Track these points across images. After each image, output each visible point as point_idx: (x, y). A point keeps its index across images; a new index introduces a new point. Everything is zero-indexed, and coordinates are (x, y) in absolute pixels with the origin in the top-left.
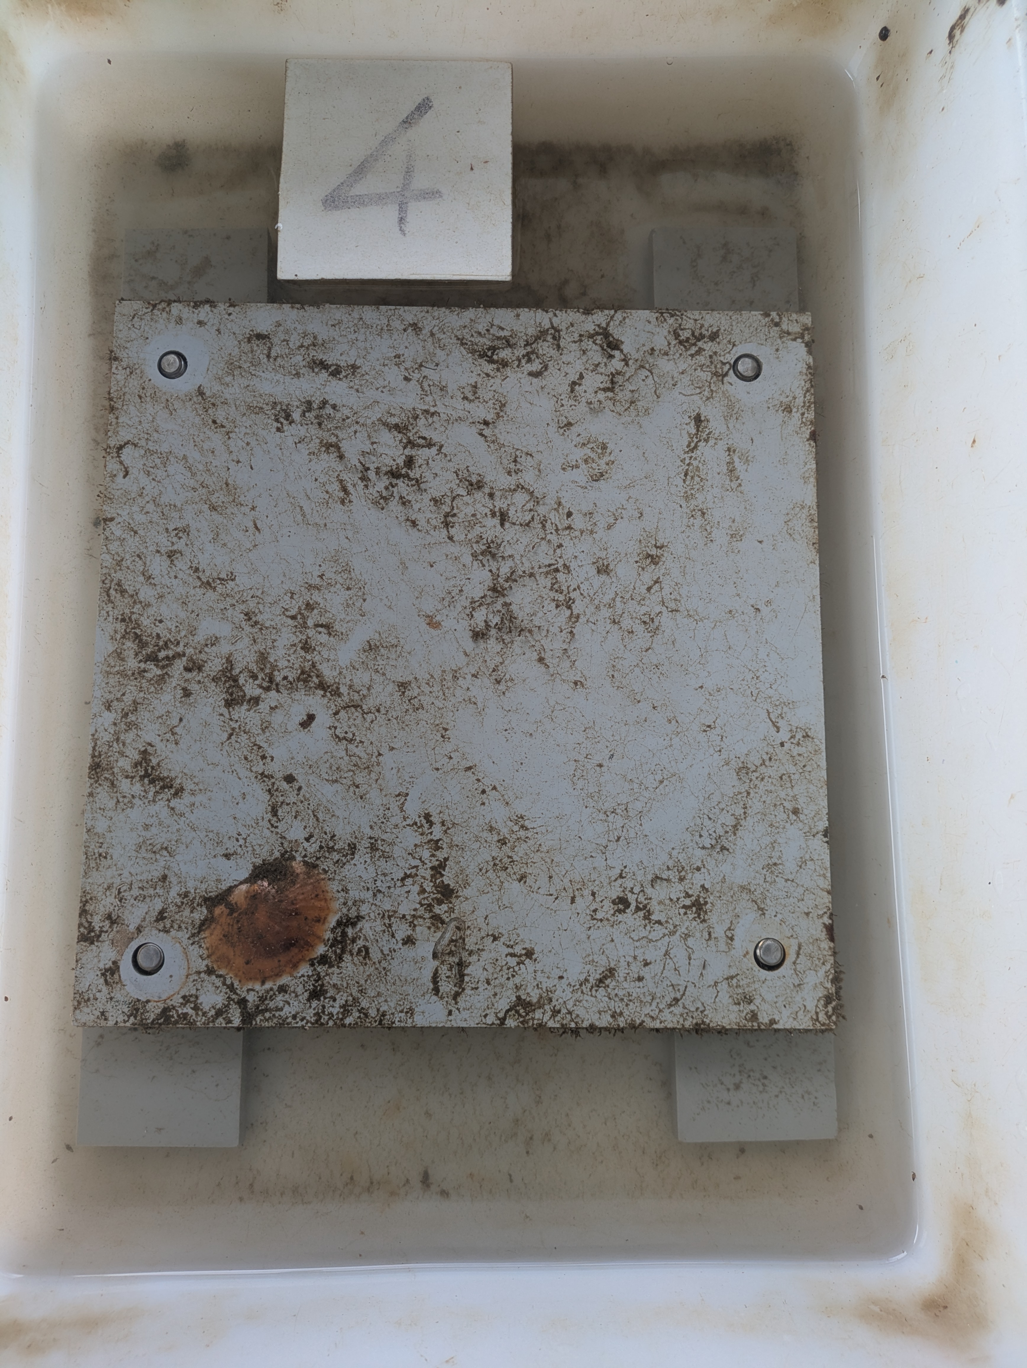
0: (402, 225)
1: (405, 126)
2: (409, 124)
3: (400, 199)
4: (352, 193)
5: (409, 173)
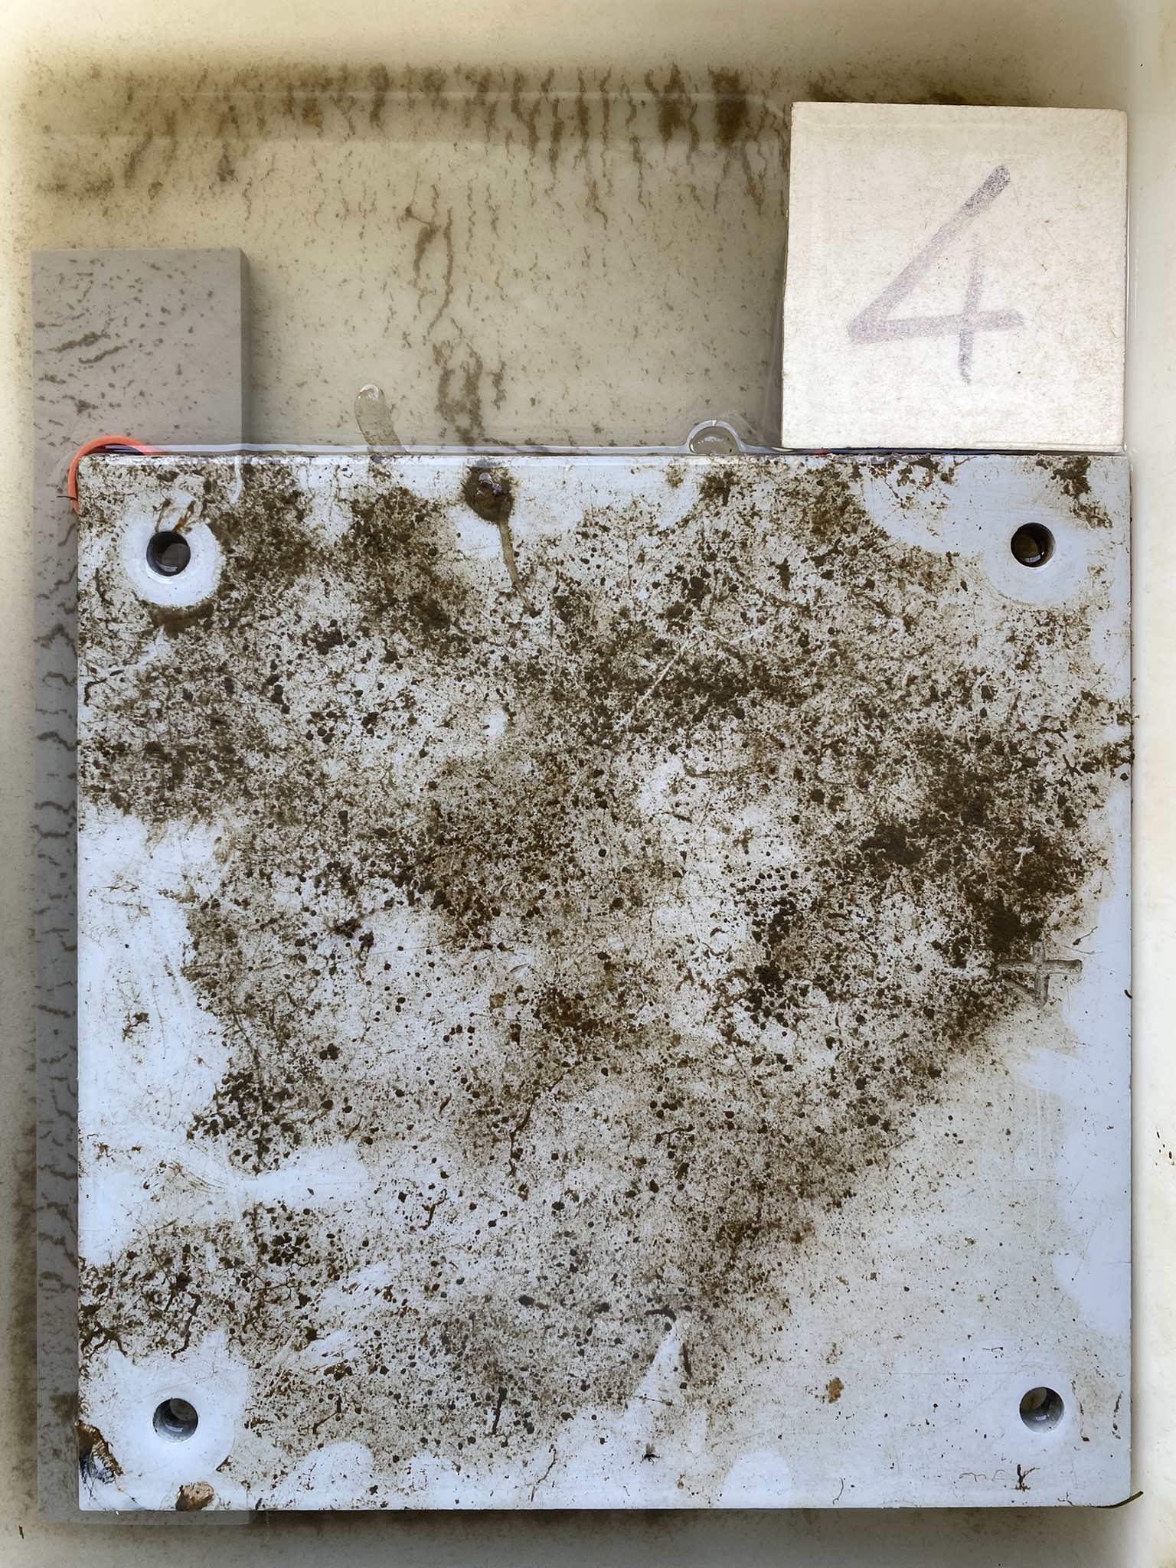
0: (966, 368)
1: (969, 211)
2: (974, 208)
3: (962, 326)
4: (891, 317)
5: (974, 287)
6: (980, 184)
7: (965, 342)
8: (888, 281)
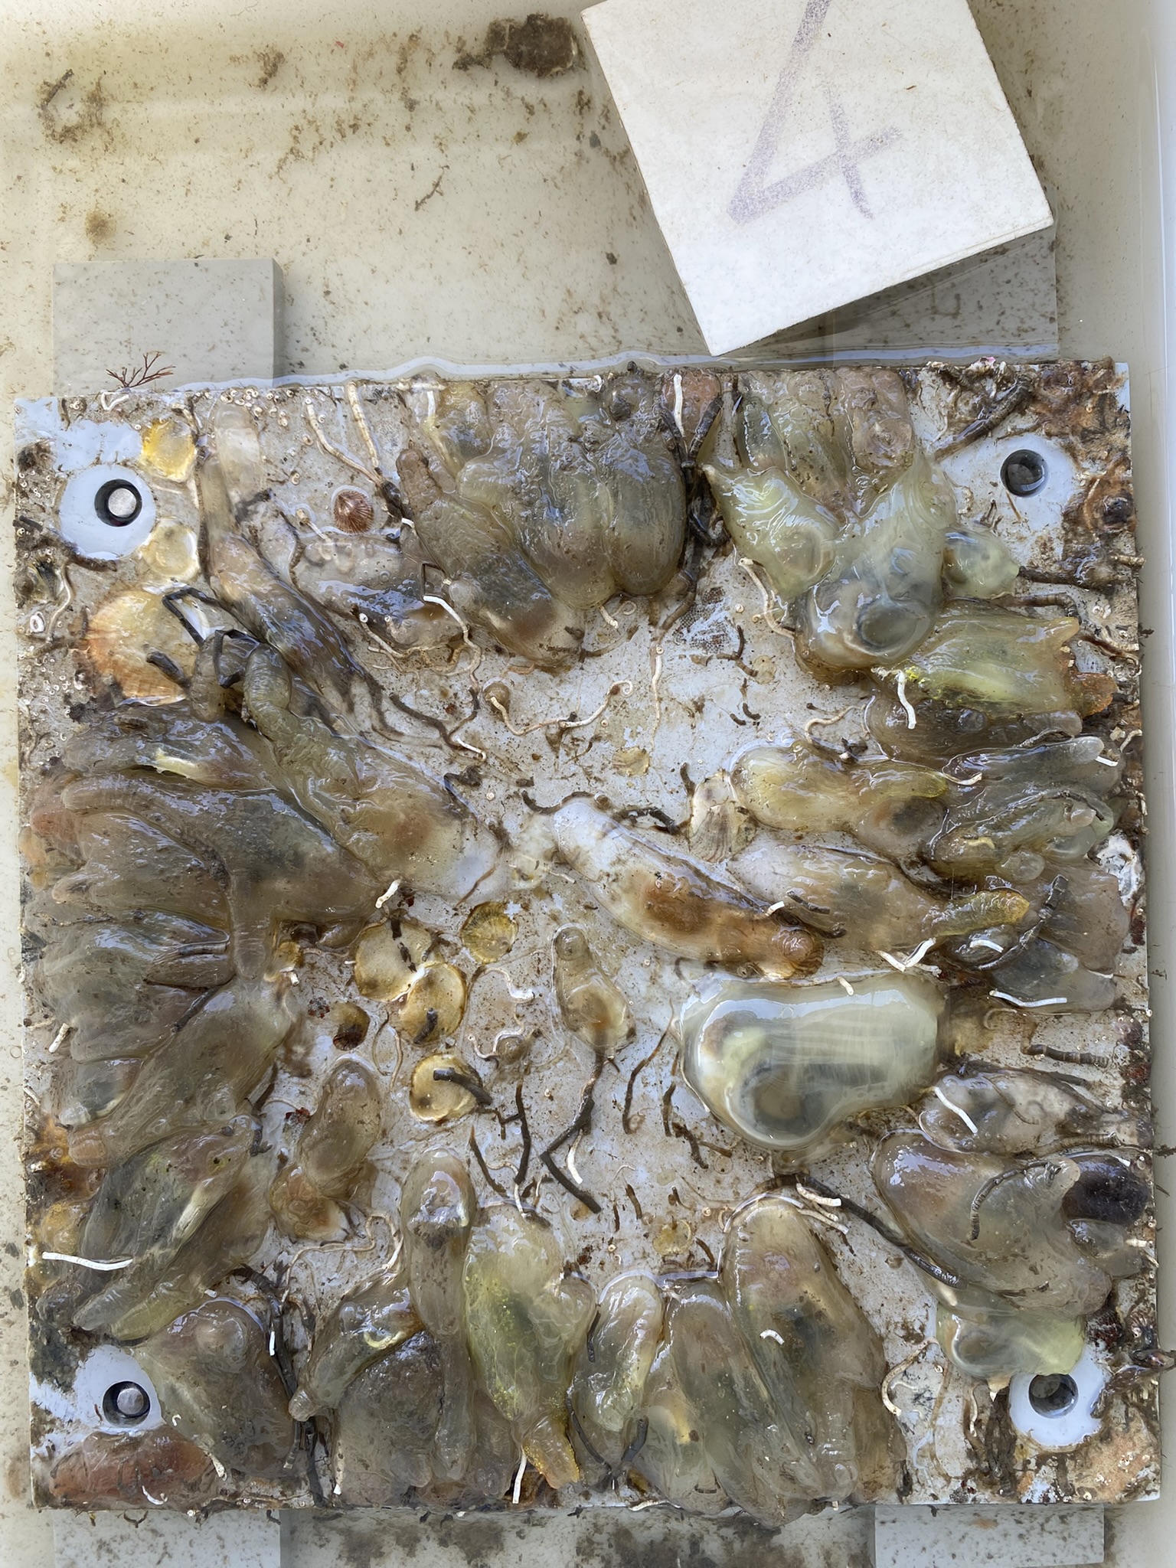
1: (803, 47)
5: (838, 118)
7: (852, 178)
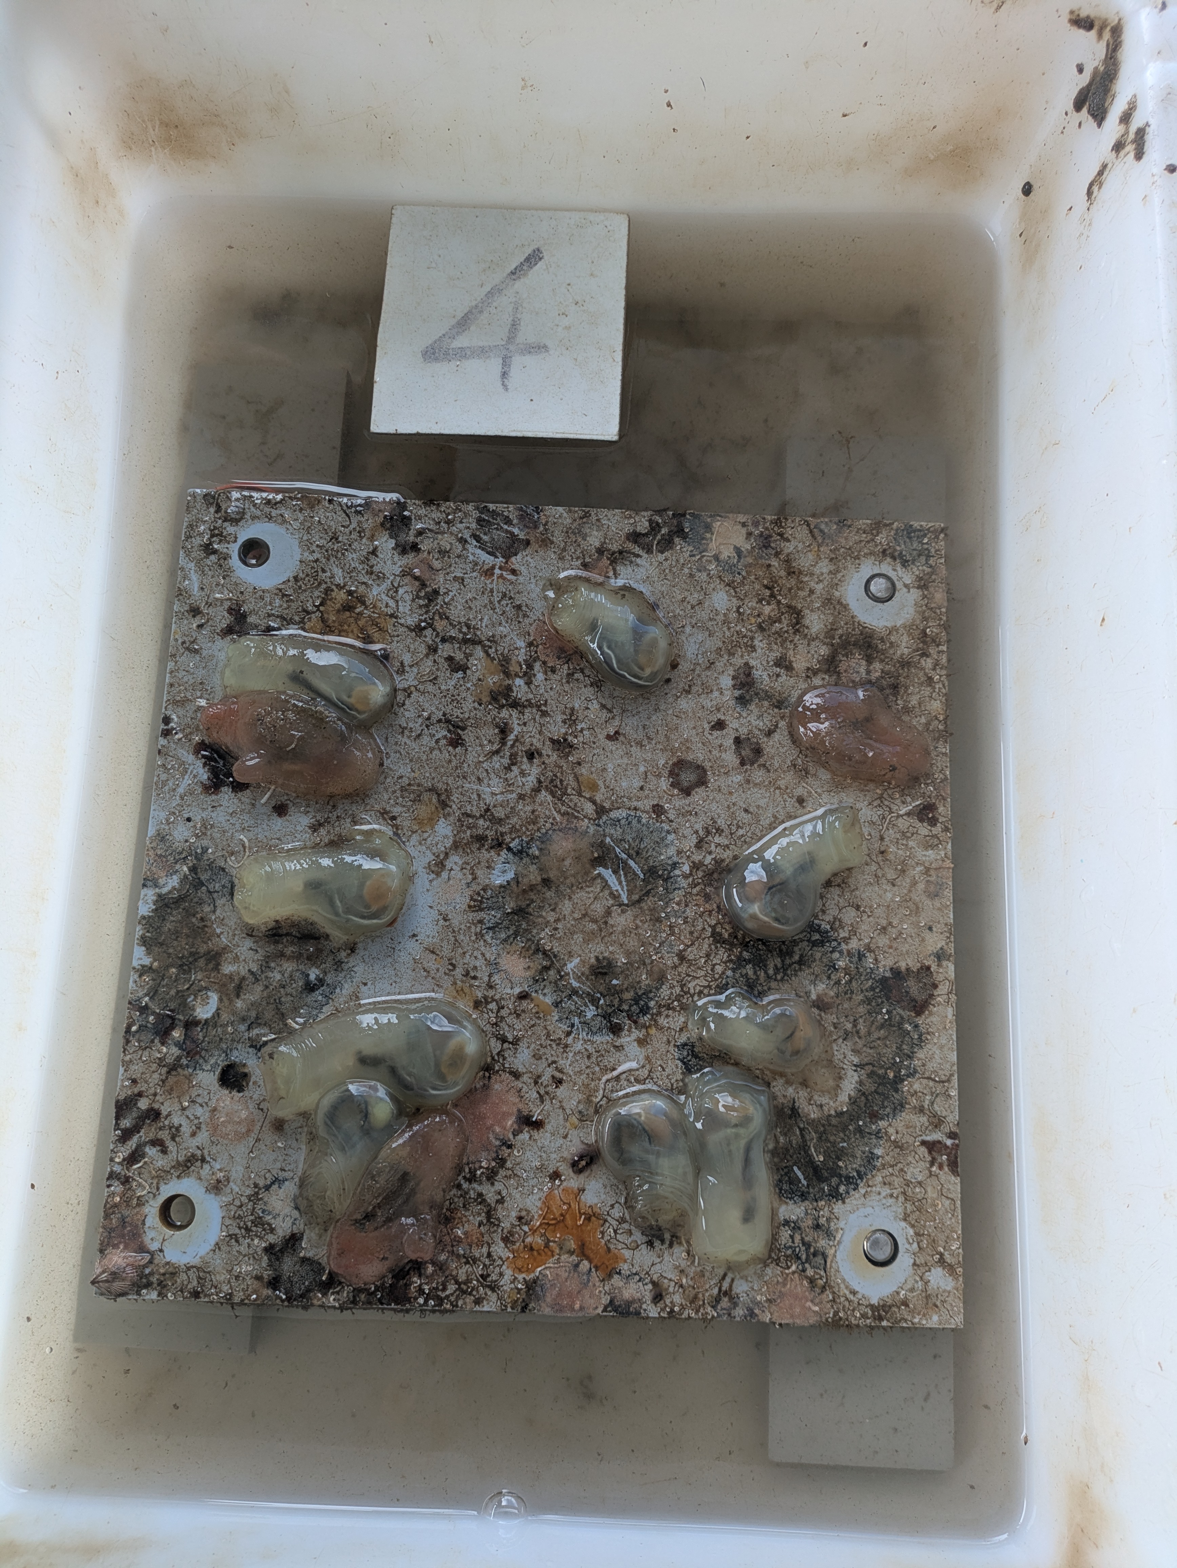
0: (506, 380)
2: (517, 275)
3: (504, 352)
4: (453, 345)
6: (522, 260)
8: (453, 322)
